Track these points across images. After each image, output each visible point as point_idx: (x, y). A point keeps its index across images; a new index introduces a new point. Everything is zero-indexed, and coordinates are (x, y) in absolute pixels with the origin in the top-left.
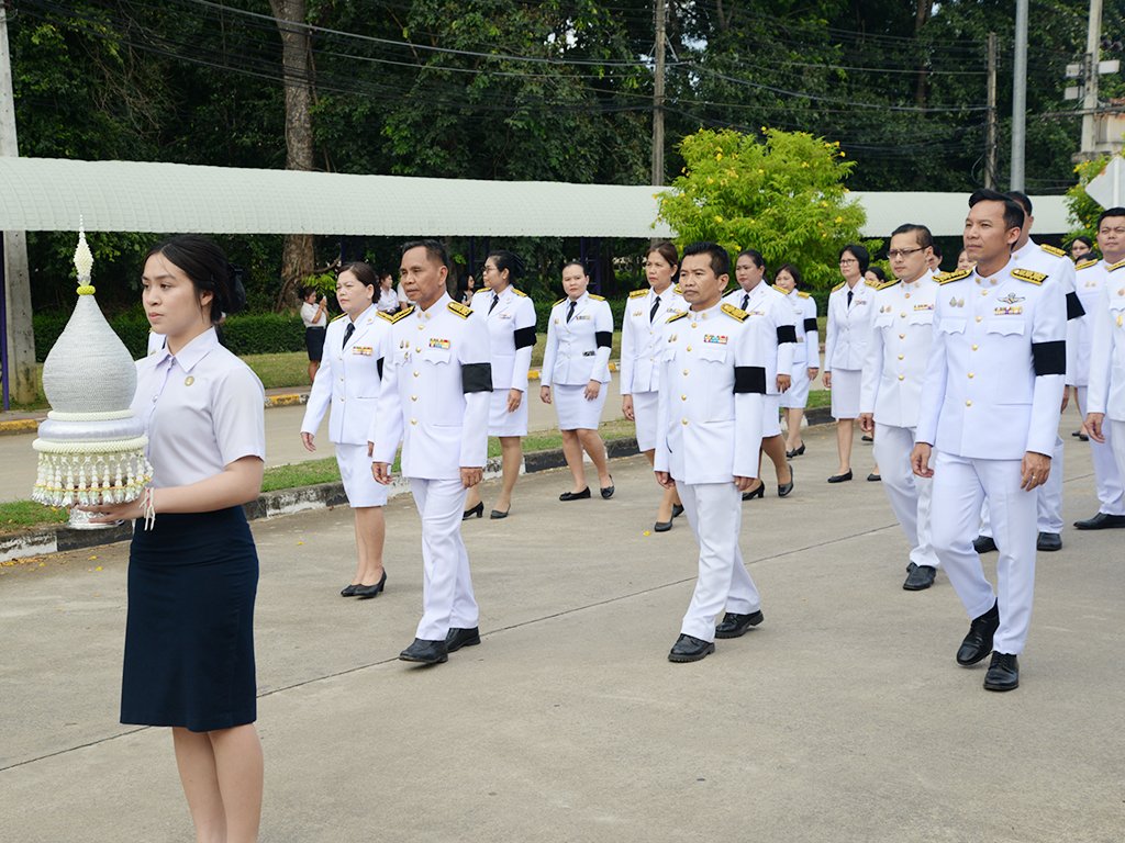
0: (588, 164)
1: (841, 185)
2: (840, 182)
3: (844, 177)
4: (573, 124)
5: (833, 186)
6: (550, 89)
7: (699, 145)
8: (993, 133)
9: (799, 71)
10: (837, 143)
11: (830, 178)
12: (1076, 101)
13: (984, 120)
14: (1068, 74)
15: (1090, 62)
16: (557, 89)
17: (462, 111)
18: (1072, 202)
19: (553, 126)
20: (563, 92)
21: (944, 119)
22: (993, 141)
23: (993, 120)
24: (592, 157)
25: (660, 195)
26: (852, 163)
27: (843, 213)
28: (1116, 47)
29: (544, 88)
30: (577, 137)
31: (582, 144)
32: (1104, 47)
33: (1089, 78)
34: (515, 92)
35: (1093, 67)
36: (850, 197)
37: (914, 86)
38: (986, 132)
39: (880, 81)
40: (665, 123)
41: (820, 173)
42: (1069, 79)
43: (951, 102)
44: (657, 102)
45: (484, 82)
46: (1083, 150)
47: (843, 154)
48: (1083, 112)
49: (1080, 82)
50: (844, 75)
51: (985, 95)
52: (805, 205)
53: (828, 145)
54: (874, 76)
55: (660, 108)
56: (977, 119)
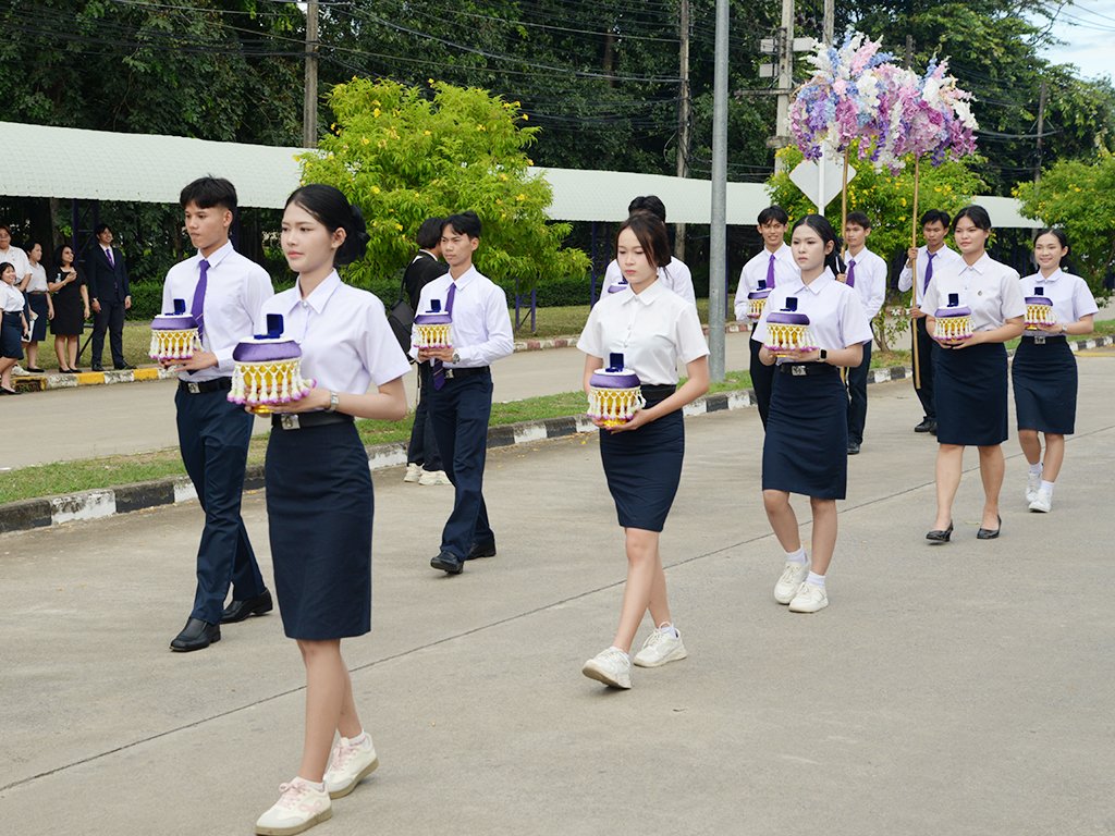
0: (229, 119)
1: (523, 155)
2: (521, 150)
3: (527, 145)
4: (209, 69)
5: (514, 156)
6: (180, 25)
7: (353, 96)
8: (686, 108)
9: (474, 24)
10: (518, 104)
11: (511, 145)
12: (770, 80)
13: (677, 93)
14: (762, 49)
15: (785, 38)
16: (188, 25)
17: (70, 48)
18: (774, 191)
19: (186, 71)
20: (198, 28)
21: (631, 90)
22: (686, 119)
23: (686, 95)
24: (233, 111)
25: (303, 157)
26: (536, 129)
27: (527, 189)
28: (810, 23)
29: (174, 23)
30: (217, 86)
31: (222, 95)
32: (799, 21)
33: (784, 55)
34: (138, 25)
35: (788, 44)
36: (533, 172)
37: (601, 52)
38: (678, 105)
39: (563, 43)
40: (318, 74)
41: (498, 139)
42: (765, 55)
43: (641, 71)
44: (309, 48)
45: (98, 11)
46: (778, 134)
47: (526, 117)
48: (778, 92)
49: (775, 59)
50: (525, 34)
51: (677, 66)
52: (480, 177)
53: (507, 105)
54: (558, 37)
55: (313, 56)
56: (668, 92)
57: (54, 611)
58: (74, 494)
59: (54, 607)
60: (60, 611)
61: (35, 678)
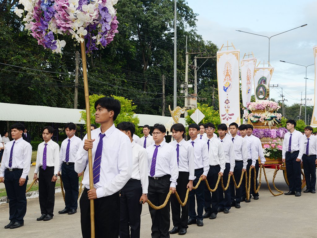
0: (54, 101)
1: (133, 112)
3: (134, 110)
4: (49, 90)
5: (131, 112)
6: (43, 79)
7: (93, 98)
8: (164, 100)
9: (114, 80)
10: (132, 100)
11: (130, 110)
12: (183, 94)
13: (162, 97)
14: (181, 87)
15: (186, 84)
16: (44, 79)
17: (14, 84)
18: (186, 120)
19: (43, 90)
20: (47, 80)
21: (151, 95)
22: (164, 102)
23: (164, 97)
24: (55, 99)
25: (82, 112)
26: (136, 106)
27: (134, 120)
28: (192, 81)
29: (41, 79)
30: (51, 93)
31: (52, 95)
32: (189, 81)
33: (186, 88)
34: (32, 79)
35: (187, 86)
36: (135, 115)
37: (143, 86)
39: (135, 84)
40: (78, 91)
41: (128, 108)
42: (181, 88)
43: (153, 91)
44: (76, 85)
45: (21, 76)
46: (185, 106)
47: (134, 103)
48: (185, 97)
49: (184, 89)
50: (126, 81)
51: (162, 90)
52: (123, 117)
53: (129, 101)
54: (133, 83)
55: (77, 87)
56: (159, 96)
57: (31, 219)
58: (29, 192)
59: (30, 218)
60: (33, 219)
61: (32, 233)
